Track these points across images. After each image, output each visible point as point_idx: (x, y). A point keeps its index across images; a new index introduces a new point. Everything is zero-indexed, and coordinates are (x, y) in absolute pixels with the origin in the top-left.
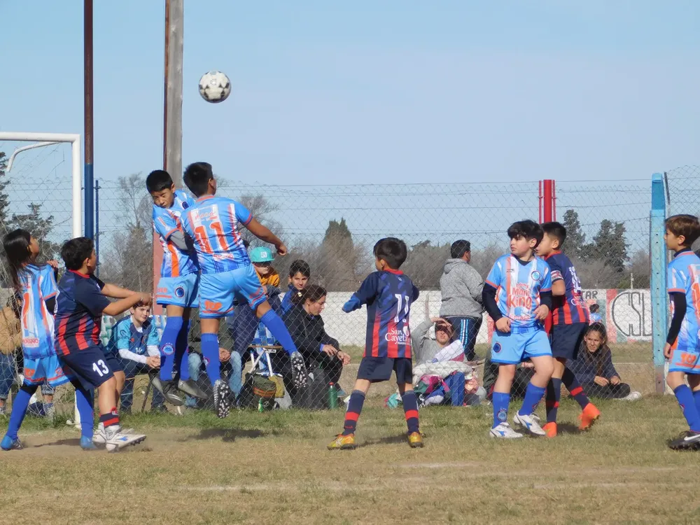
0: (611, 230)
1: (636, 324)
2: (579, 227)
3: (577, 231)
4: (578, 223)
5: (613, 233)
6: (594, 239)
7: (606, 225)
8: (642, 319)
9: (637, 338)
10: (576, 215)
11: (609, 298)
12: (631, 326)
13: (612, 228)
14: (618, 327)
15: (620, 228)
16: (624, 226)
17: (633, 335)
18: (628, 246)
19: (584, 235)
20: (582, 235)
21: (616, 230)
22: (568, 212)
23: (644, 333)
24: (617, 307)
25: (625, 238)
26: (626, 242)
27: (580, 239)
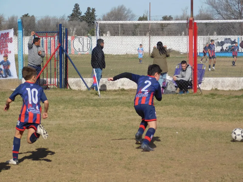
0: (90, 11)
1: (81, 48)
2: (79, 10)
3: (79, 11)
4: (79, 8)
5: (91, 12)
6: (85, 13)
7: (89, 9)
8: (83, 47)
9: (82, 53)
10: (79, 5)
11: (72, 39)
12: (79, 49)
13: (91, 10)
14: (75, 49)
15: (94, 10)
16: (95, 9)
17: (80, 51)
18: (96, 16)
19: (81, 12)
20: (80, 12)
21: (92, 10)
22: (76, 4)
23: (84, 51)
24: (74, 42)
25: (95, 13)
26: (96, 15)
27: (80, 13)
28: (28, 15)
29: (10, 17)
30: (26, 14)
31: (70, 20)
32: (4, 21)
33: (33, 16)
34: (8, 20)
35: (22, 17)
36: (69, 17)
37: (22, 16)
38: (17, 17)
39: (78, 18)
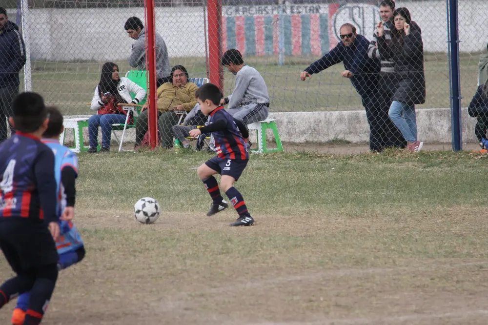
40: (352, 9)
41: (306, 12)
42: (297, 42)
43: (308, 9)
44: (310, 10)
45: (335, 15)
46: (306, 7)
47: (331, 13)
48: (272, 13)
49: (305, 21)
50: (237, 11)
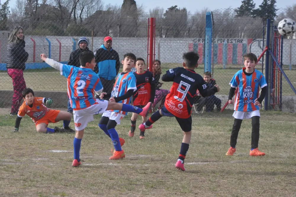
0: (268, 2)
3: (251, 2)
5: (270, 3)
6: (260, 6)
18: (277, 10)
19: (255, 4)
20: (254, 4)
24: (252, 47)
25: (276, 6)
26: (276, 8)
27: (253, 6)
28: (176, 8)
29: (152, 10)
30: (174, 6)
31: (237, 16)
32: (142, 16)
33: (184, 10)
34: (149, 13)
35: (168, 10)
36: (236, 11)
37: (168, 8)
38: (163, 10)
39: (250, 12)
40: (259, 42)
41: (235, 42)
42: (230, 57)
43: (236, 41)
44: (238, 41)
45: (250, 44)
46: (235, 40)
47: (249, 44)
48: (218, 42)
49: (235, 47)
50: (199, 40)
